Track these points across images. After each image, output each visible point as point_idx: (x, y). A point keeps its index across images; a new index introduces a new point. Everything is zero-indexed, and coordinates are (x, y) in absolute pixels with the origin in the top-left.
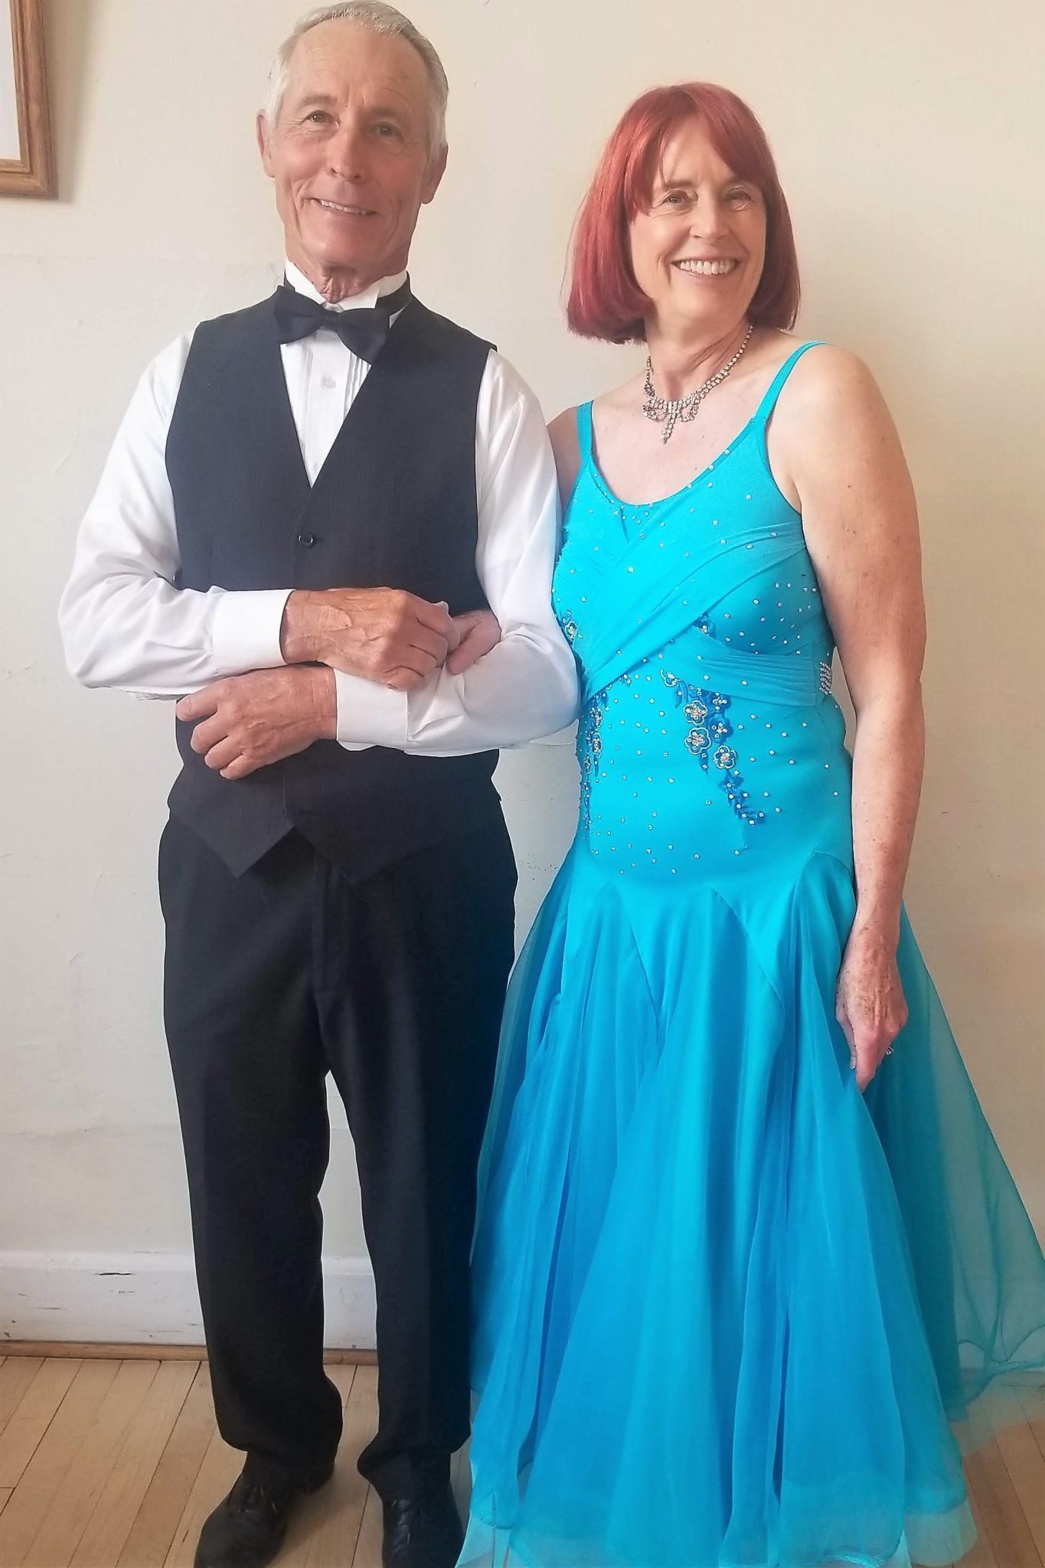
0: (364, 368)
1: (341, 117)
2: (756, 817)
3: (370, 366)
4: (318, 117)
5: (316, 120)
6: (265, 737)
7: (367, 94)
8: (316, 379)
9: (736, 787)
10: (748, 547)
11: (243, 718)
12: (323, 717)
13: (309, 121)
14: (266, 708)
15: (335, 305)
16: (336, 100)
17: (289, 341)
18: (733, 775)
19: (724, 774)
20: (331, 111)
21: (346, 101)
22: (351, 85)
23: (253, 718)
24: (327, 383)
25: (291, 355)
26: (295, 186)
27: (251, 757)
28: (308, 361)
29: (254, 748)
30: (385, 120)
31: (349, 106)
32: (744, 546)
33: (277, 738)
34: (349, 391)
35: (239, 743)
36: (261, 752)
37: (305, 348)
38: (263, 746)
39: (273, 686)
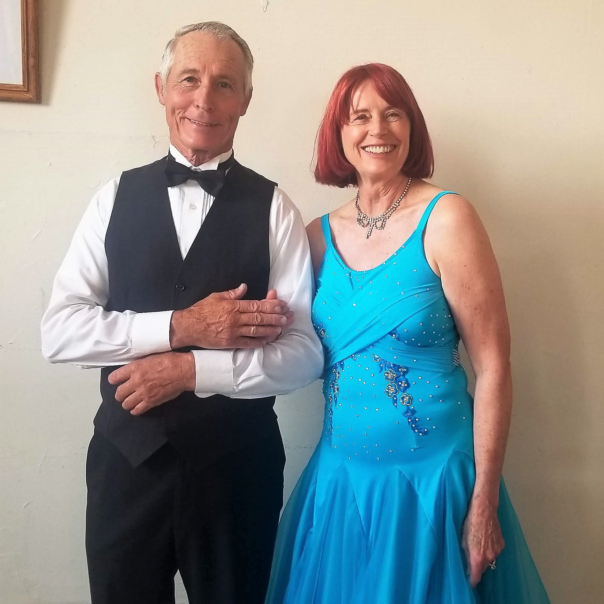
0: (212, 199)
1: (202, 80)
2: (423, 431)
3: (215, 198)
4: (189, 79)
5: (188, 81)
6: (156, 391)
7: (215, 69)
8: (186, 205)
9: (412, 415)
10: (415, 296)
11: (144, 381)
12: (187, 379)
13: (185, 81)
14: (157, 375)
15: (197, 168)
16: (199, 71)
17: (172, 186)
18: (410, 408)
19: (405, 409)
20: (196, 76)
21: (205, 72)
22: (207, 65)
23: (150, 381)
24: (192, 207)
25: (173, 193)
26: (177, 112)
27: (147, 402)
28: (182, 196)
29: (150, 397)
30: (225, 80)
31: (206, 75)
32: (413, 296)
33: (162, 392)
34: (204, 211)
35: (141, 395)
36: (153, 399)
37: (180, 189)
38: (154, 396)
39: (160, 364)
